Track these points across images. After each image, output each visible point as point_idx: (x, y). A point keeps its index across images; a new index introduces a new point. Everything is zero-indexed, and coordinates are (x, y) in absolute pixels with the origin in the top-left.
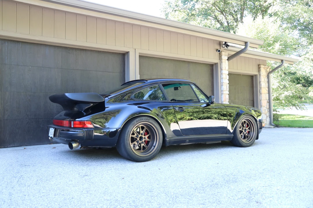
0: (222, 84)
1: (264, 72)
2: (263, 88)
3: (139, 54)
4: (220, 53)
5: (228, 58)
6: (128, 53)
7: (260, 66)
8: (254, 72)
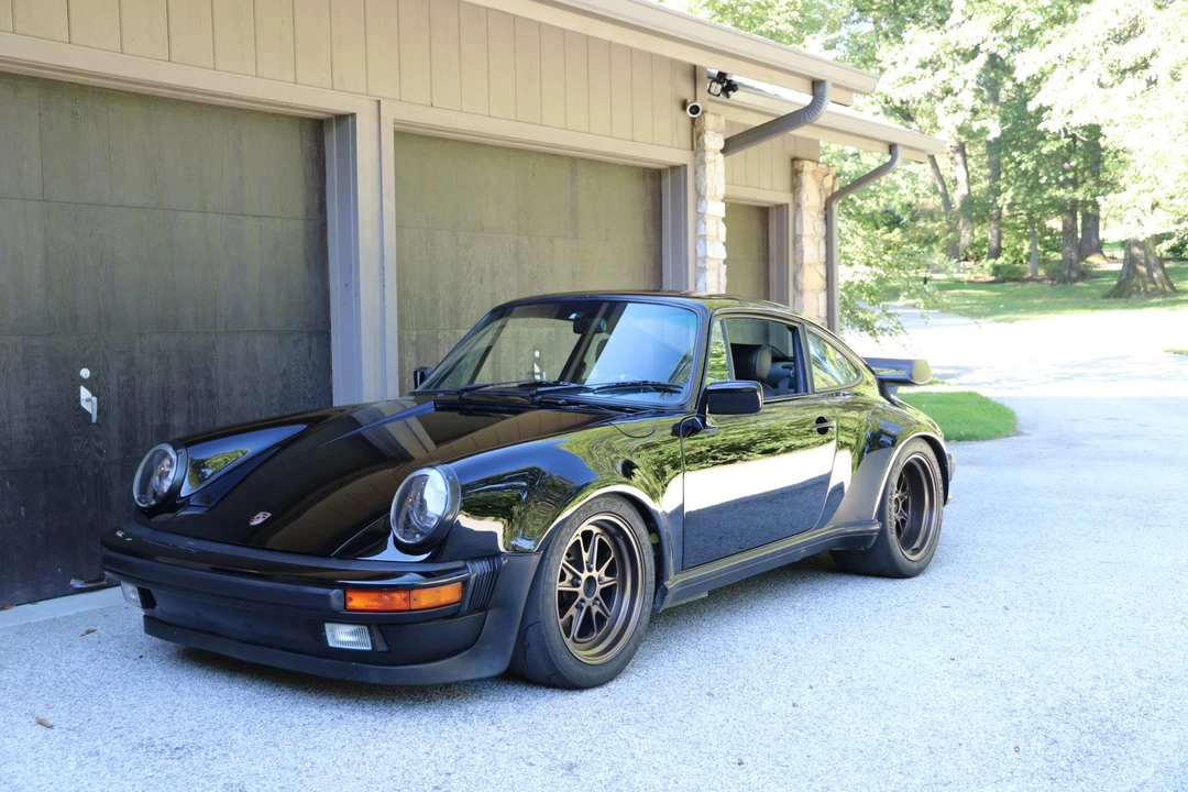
0: (700, 264)
1: (812, 198)
2: (810, 265)
3: (395, 123)
4: (693, 120)
5: (727, 141)
6: (344, 120)
7: (798, 165)
8: (774, 194)
